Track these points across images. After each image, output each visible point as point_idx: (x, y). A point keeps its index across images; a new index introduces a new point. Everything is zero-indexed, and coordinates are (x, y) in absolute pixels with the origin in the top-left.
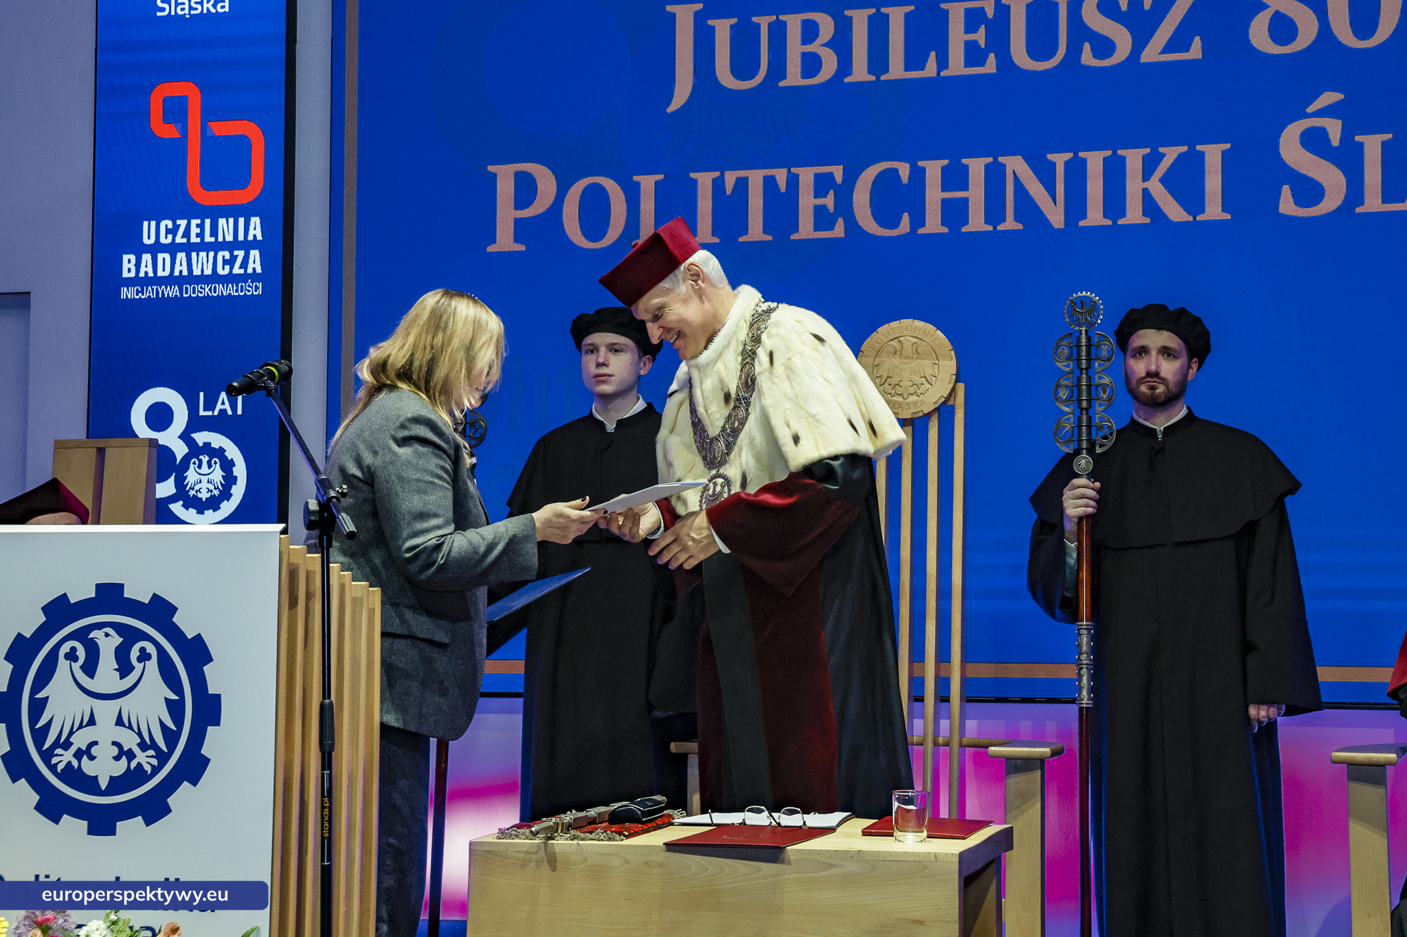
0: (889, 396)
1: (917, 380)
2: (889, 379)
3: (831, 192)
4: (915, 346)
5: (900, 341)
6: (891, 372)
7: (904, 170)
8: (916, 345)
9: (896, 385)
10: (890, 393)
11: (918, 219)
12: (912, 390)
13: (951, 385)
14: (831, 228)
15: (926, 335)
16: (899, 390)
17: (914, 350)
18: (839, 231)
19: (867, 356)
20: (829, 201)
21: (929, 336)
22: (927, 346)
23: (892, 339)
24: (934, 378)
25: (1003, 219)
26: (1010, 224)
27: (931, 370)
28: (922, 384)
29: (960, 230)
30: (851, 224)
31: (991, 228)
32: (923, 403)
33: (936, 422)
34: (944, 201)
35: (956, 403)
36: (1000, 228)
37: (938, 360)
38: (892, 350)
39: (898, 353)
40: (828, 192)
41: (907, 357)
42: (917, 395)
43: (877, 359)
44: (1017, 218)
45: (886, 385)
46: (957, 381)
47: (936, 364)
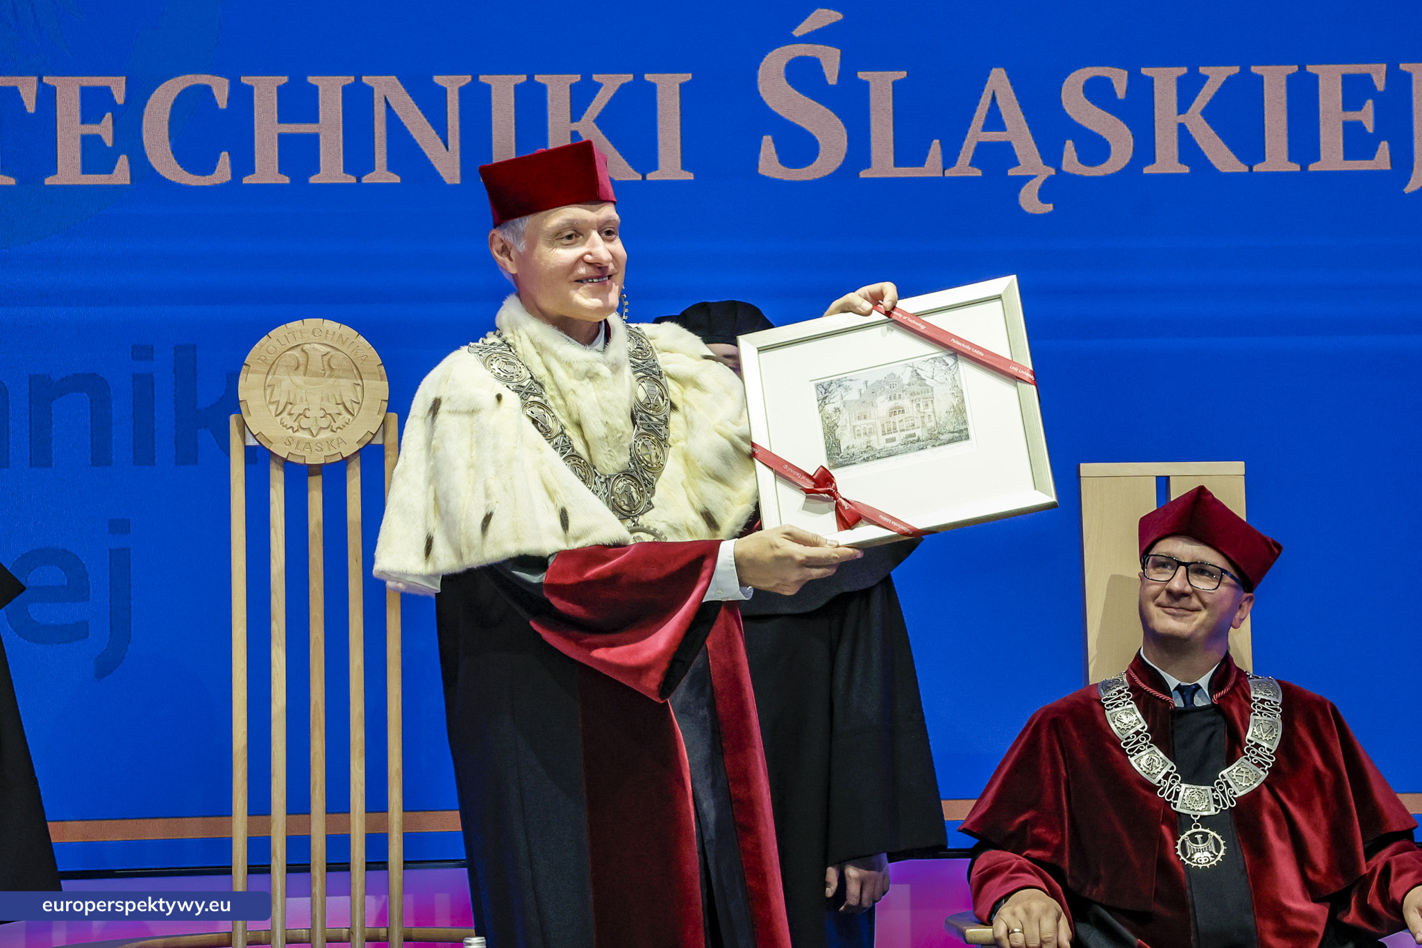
0: (290, 430)
1: (332, 409)
2: (289, 406)
3: (108, 116)
4: (326, 358)
5: (303, 350)
6: (292, 397)
7: (221, 89)
8: (328, 357)
9: (300, 414)
10: (291, 427)
11: (244, 163)
12: (324, 423)
13: (381, 418)
14: (110, 171)
15: (343, 343)
16: (305, 423)
17: (325, 363)
18: (121, 174)
19: (255, 372)
20: (105, 130)
21: (348, 344)
22: (346, 358)
23: (292, 348)
24: (356, 406)
25: (371, 168)
26: (381, 175)
27: (352, 395)
28: (339, 414)
29: (307, 180)
30: (141, 165)
31: (352, 179)
32: (341, 441)
33: (358, 470)
34: (283, 138)
35: (386, 441)
36: (366, 179)
37: (361, 379)
38: (294, 363)
39: (302, 368)
40: (104, 116)
41: (316, 375)
42: (332, 431)
43: (270, 377)
44: (391, 167)
45: (285, 415)
46: (388, 411)
47: (358, 385)
